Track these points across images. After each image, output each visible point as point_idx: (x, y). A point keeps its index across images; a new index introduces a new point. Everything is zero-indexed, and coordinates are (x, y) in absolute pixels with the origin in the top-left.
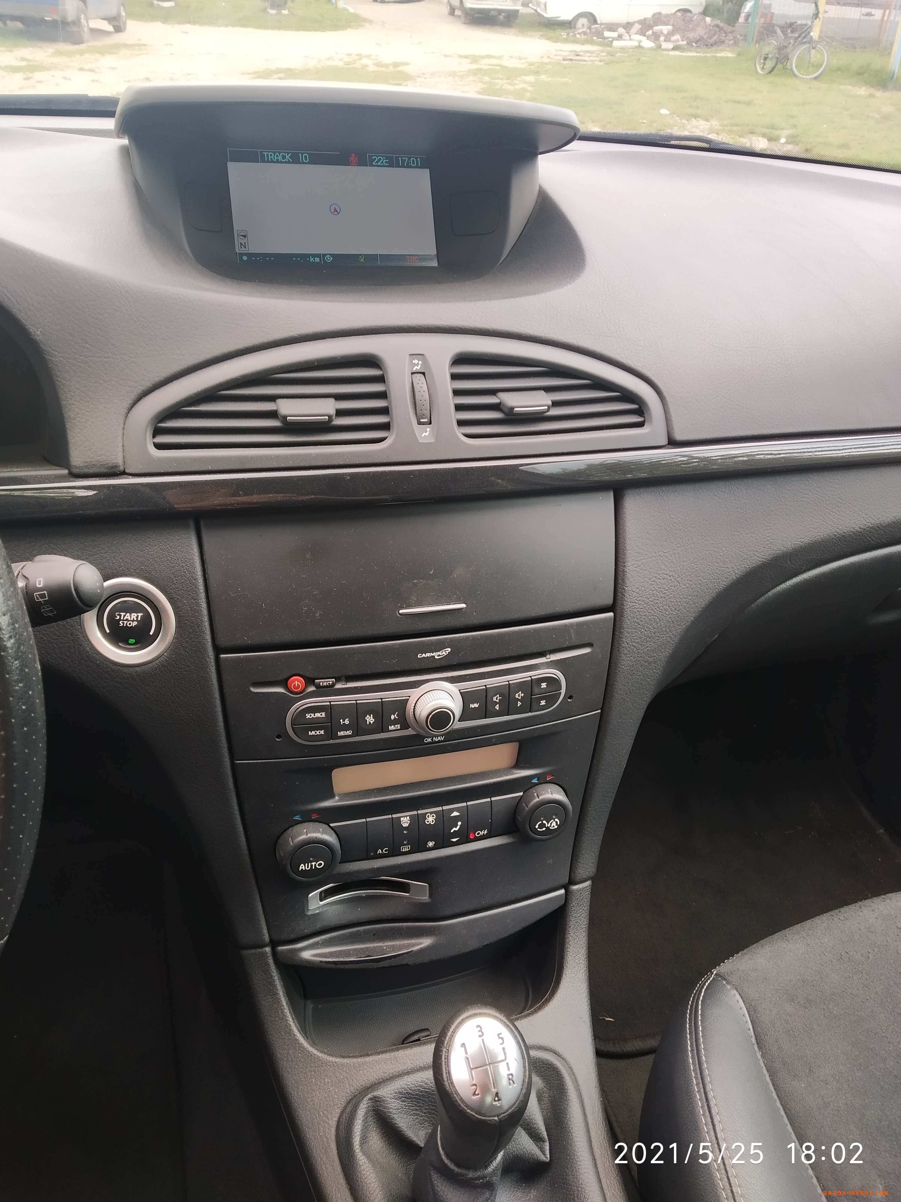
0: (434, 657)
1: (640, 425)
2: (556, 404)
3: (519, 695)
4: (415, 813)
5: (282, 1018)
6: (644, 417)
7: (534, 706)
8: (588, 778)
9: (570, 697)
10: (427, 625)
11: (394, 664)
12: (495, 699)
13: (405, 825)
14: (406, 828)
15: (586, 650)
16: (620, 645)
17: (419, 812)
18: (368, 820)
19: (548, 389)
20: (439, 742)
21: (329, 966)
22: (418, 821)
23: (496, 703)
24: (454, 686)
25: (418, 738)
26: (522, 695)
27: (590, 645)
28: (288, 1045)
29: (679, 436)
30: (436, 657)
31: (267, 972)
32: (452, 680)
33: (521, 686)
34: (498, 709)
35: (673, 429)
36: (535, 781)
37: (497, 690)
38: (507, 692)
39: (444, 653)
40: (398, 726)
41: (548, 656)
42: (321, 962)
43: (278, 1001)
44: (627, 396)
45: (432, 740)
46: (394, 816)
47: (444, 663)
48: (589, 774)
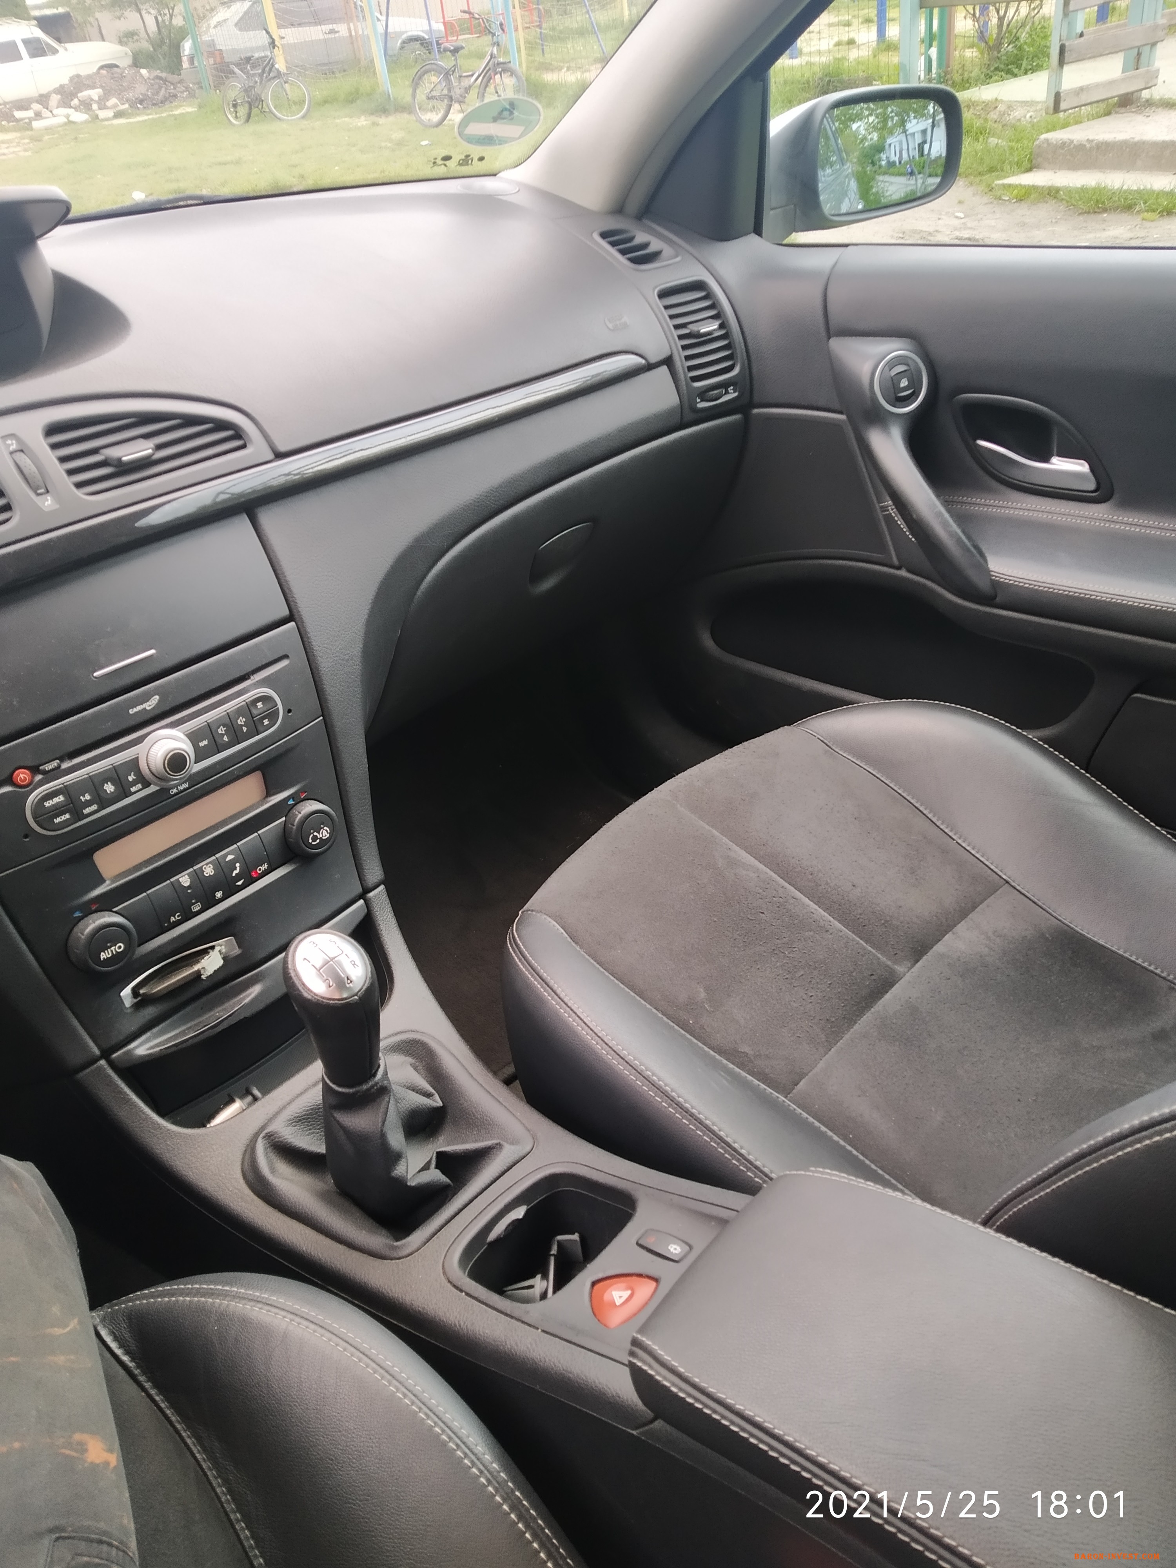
0: (145, 709)
1: (244, 446)
2: (159, 447)
3: (241, 721)
4: (191, 870)
5: (146, 1118)
6: (243, 439)
7: (260, 728)
8: (339, 786)
9: (290, 711)
10: (126, 681)
11: (110, 728)
12: (220, 732)
13: (187, 884)
14: (189, 887)
15: (284, 663)
16: (313, 649)
17: (195, 868)
18: (149, 892)
19: (146, 436)
20: (185, 790)
21: (170, 1051)
22: (198, 877)
23: (223, 735)
24: (177, 730)
25: (163, 792)
26: (244, 719)
27: (286, 657)
28: (163, 1138)
29: (283, 448)
30: (148, 708)
31: (111, 1083)
32: (173, 725)
33: (239, 712)
34: (227, 740)
35: (273, 443)
36: (291, 802)
37: (219, 722)
38: (229, 722)
39: (153, 702)
40: (139, 786)
41: (252, 677)
42: (161, 1050)
43: (134, 1105)
44: (220, 425)
45: (177, 789)
46: (172, 880)
47: (158, 712)
48: (338, 782)
